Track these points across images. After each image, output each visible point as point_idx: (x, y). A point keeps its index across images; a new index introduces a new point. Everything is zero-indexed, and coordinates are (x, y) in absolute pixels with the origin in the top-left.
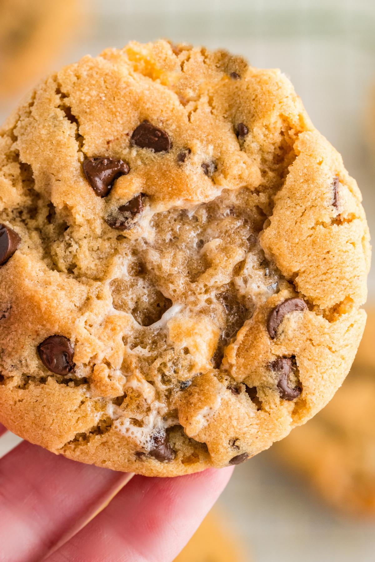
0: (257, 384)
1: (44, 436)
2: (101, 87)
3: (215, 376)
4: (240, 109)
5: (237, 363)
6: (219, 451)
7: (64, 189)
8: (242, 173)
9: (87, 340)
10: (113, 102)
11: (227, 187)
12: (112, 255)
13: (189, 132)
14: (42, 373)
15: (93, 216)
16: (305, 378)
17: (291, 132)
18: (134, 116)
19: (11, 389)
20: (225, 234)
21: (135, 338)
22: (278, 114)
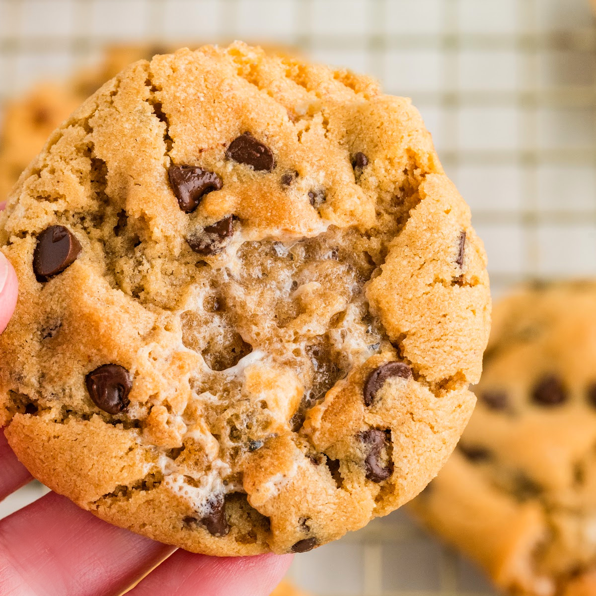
0: (341, 456)
1: (78, 483)
2: (200, 85)
3: (293, 440)
4: (360, 136)
5: (322, 428)
6: (285, 528)
7: (144, 196)
8: (355, 209)
9: (150, 375)
10: (213, 104)
11: (335, 223)
12: (187, 284)
13: (297, 152)
14: (87, 408)
15: (174, 233)
16: (398, 457)
17: (417, 172)
18: (234, 125)
19: (47, 421)
20: (325, 278)
21: (203, 383)
22: (406, 147)
